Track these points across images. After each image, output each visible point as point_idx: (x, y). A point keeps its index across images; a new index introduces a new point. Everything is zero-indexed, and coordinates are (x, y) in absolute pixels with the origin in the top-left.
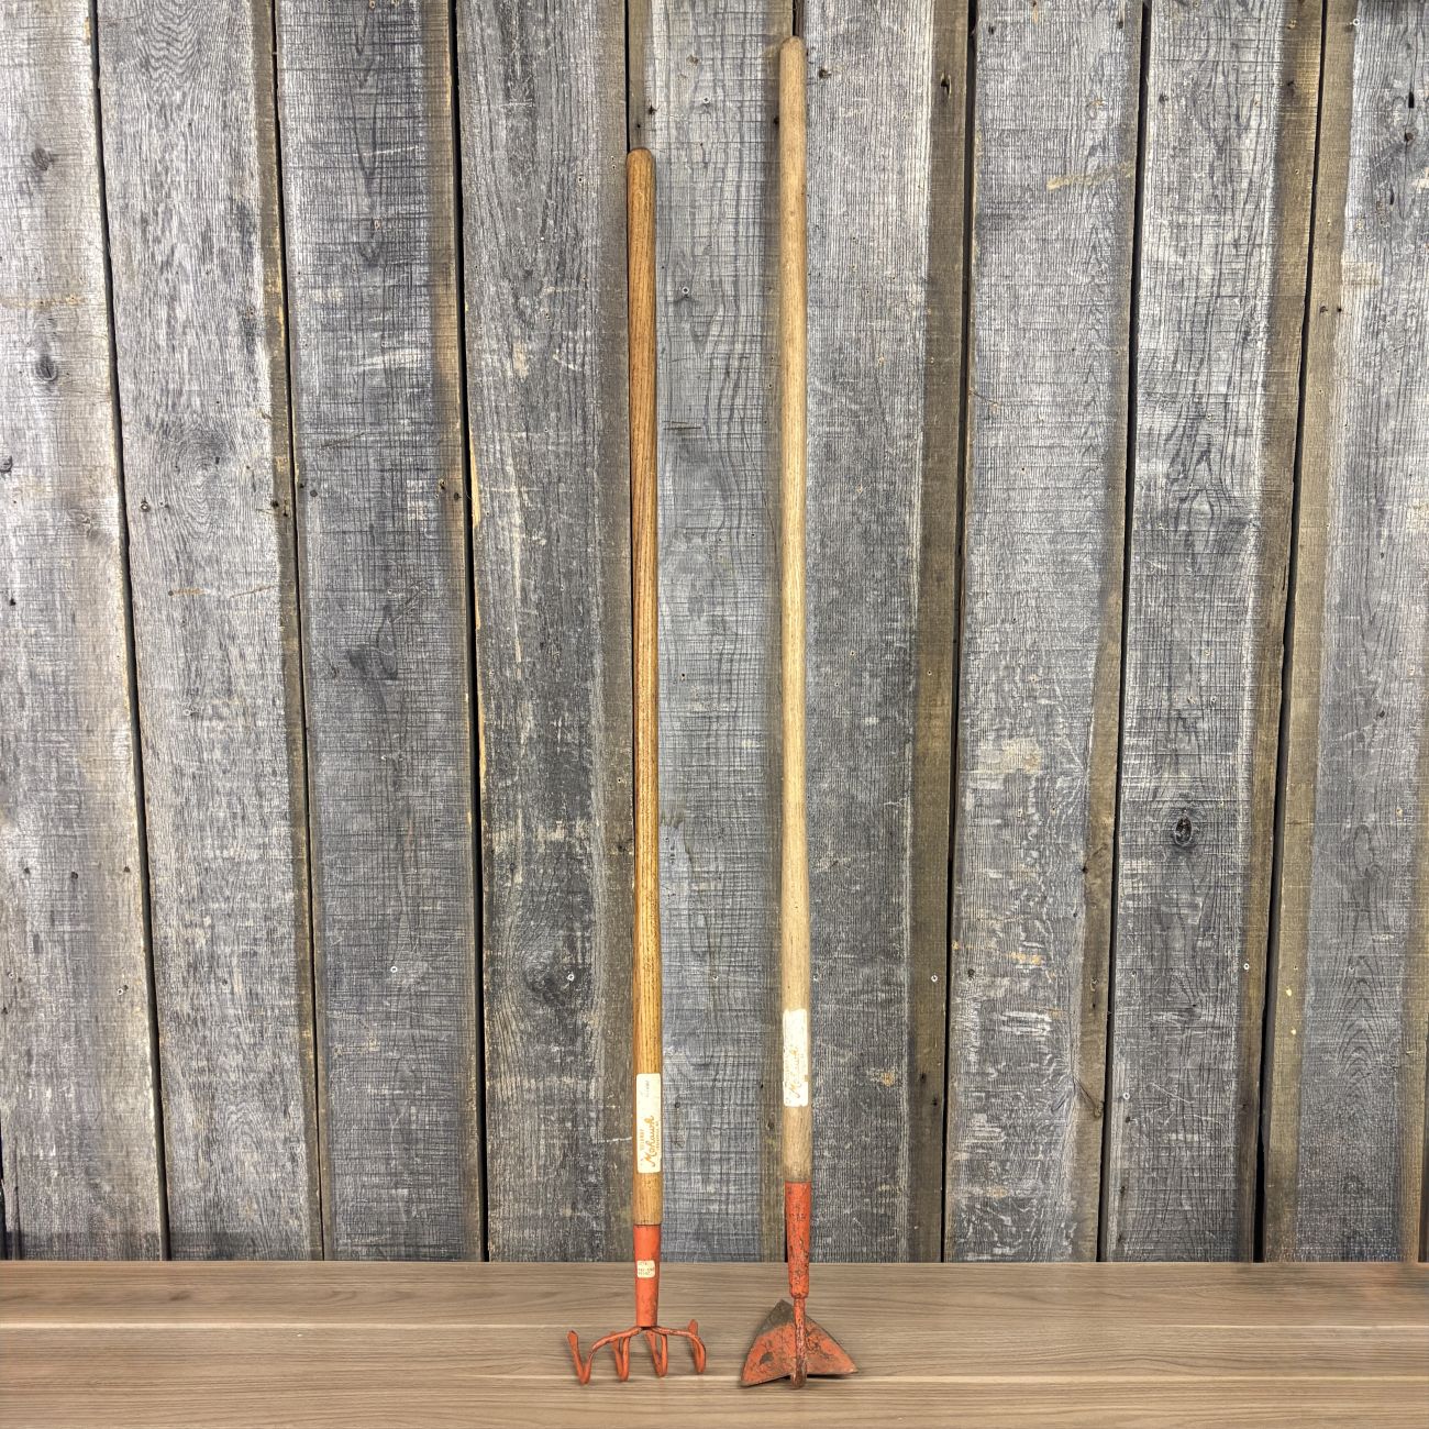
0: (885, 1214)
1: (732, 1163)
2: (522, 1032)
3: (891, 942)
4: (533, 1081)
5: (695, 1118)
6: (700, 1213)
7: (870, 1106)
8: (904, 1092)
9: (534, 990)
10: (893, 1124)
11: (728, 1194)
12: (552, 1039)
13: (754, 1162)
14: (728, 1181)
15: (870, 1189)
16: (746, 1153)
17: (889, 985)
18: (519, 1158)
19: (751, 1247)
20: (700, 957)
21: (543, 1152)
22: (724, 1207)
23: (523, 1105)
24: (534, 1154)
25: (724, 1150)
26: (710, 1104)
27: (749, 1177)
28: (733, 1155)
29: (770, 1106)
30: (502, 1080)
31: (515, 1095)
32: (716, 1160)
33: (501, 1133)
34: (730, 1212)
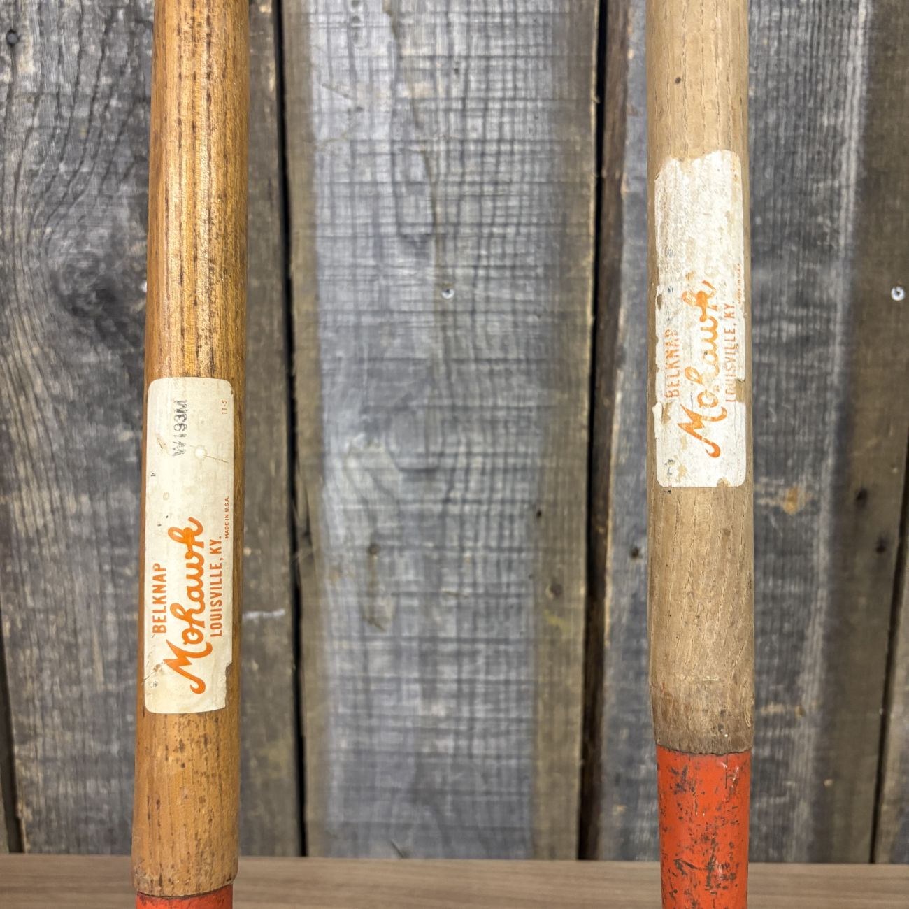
0: (772, 759)
2: (55, 399)
3: (813, 213)
4: (84, 499)
5: (408, 575)
6: (419, 755)
8: (823, 525)
9: (75, 311)
10: (794, 588)
11: (472, 720)
12: (117, 415)
13: (522, 659)
14: (472, 696)
16: (506, 641)
17: (806, 305)
18: (69, 647)
19: (515, 818)
20: (417, 246)
21: (113, 636)
22: (463, 743)
23: (68, 547)
24: (96, 640)
25: (465, 635)
26: (437, 548)
27: (513, 688)
28: (481, 647)
29: (554, 552)
30: (24, 497)
31: (51, 526)
32: (450, 655)
33: (29, 599)
34: (475, 751)
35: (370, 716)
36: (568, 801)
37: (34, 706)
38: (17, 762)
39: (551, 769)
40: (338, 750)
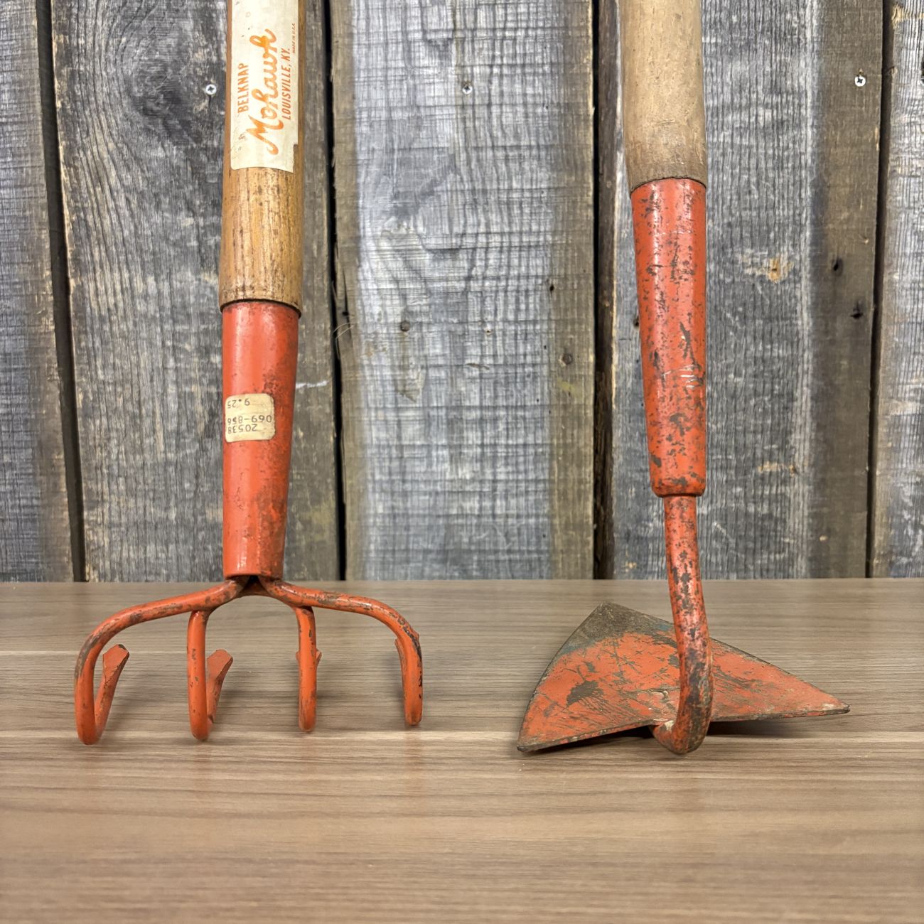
0: (770, 516)
1: (501, 426)
2: (127, 189)
3: (782, 11)
4: (151, 280)
5: (436, 349)
6: (448, 516)
7: (744, 319)
8: (804, 292)
9: (146, 112)
10: (780, 351)
11: (495, 481)
12: (181, 204)
13: (540, 427)
14: (495, 458)
15: (743, 470)
16: (524, 407)
17: (780, 93)
18: (134, 417)
20: (440, 49)
21: (173, 407)
22: (487, 504)
23: (135, 324)
24: (158, 411)
25: (487, 403)
26: (460, 323)
27: (531, 450)
28: (502, 413)
29: (565, 322)
30: (98, 279)
31: (121, 305)
32: (474, 421)
33: (100, 372)
34: (498, 512)
35: (404, 481)
36: (583, 558)
37: (102, 473)
38: (86, 527)
39: (566, 527)
40: (376, 515)
